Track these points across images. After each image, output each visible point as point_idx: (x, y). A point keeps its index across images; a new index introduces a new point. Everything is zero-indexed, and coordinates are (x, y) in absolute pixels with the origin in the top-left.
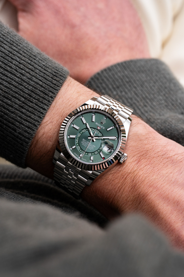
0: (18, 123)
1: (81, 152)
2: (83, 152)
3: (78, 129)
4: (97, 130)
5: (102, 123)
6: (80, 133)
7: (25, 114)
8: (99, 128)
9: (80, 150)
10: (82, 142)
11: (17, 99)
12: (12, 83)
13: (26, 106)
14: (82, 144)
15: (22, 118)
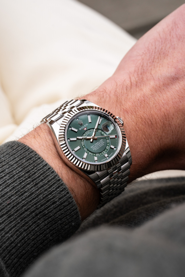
0: (49, 195)
1: (102, 154)
2: (103, 153)
3: (79, 148)
4: (86, 131)
5: (82, 124)
6: (84, 148)
7: (45, 185)
8: (85, 129)
9: (101, 155)
10: (93, 150)
11: (26, 185)
12: (9, 183)
13: (37, 180)
14: (96, 150)
15: (46, 190)
